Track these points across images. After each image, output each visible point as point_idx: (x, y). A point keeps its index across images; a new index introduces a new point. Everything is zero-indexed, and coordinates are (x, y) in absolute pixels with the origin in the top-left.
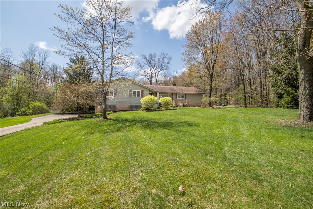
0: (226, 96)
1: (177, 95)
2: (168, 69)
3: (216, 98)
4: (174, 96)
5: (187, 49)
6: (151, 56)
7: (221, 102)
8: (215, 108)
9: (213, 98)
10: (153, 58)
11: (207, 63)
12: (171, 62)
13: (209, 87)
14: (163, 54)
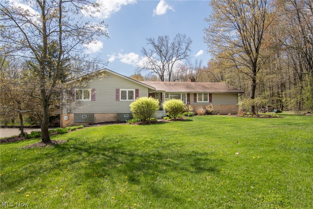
0: (280, 96)
1: (196, 96)
2: (187, 57)
3: (263, 100)
4: (192, 98)
5: (212, 22)
6: (161, 39)
7: (273, 106)
8: (263, 117)
9: (258, 100)
10: (165, 43)
11: (247, 42)
12: (191, 47)
13: (250, 82)
14: (178, 35)
